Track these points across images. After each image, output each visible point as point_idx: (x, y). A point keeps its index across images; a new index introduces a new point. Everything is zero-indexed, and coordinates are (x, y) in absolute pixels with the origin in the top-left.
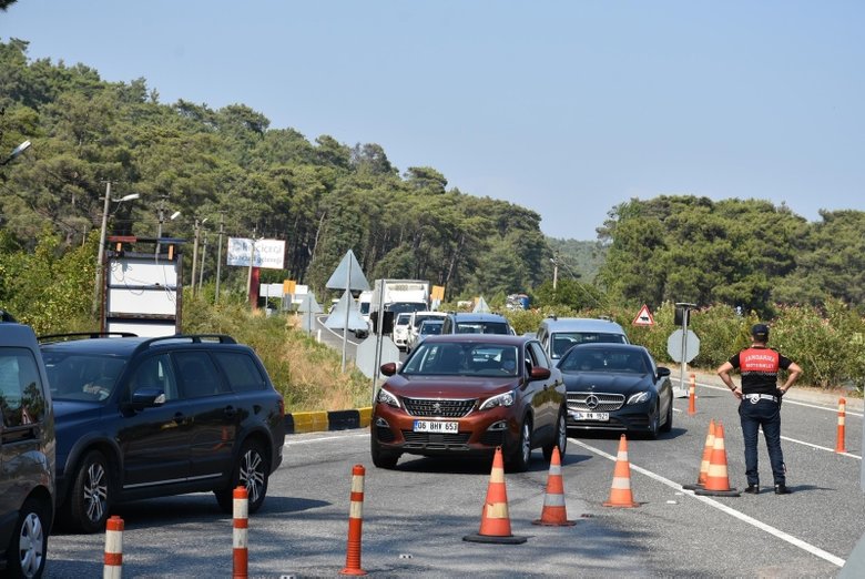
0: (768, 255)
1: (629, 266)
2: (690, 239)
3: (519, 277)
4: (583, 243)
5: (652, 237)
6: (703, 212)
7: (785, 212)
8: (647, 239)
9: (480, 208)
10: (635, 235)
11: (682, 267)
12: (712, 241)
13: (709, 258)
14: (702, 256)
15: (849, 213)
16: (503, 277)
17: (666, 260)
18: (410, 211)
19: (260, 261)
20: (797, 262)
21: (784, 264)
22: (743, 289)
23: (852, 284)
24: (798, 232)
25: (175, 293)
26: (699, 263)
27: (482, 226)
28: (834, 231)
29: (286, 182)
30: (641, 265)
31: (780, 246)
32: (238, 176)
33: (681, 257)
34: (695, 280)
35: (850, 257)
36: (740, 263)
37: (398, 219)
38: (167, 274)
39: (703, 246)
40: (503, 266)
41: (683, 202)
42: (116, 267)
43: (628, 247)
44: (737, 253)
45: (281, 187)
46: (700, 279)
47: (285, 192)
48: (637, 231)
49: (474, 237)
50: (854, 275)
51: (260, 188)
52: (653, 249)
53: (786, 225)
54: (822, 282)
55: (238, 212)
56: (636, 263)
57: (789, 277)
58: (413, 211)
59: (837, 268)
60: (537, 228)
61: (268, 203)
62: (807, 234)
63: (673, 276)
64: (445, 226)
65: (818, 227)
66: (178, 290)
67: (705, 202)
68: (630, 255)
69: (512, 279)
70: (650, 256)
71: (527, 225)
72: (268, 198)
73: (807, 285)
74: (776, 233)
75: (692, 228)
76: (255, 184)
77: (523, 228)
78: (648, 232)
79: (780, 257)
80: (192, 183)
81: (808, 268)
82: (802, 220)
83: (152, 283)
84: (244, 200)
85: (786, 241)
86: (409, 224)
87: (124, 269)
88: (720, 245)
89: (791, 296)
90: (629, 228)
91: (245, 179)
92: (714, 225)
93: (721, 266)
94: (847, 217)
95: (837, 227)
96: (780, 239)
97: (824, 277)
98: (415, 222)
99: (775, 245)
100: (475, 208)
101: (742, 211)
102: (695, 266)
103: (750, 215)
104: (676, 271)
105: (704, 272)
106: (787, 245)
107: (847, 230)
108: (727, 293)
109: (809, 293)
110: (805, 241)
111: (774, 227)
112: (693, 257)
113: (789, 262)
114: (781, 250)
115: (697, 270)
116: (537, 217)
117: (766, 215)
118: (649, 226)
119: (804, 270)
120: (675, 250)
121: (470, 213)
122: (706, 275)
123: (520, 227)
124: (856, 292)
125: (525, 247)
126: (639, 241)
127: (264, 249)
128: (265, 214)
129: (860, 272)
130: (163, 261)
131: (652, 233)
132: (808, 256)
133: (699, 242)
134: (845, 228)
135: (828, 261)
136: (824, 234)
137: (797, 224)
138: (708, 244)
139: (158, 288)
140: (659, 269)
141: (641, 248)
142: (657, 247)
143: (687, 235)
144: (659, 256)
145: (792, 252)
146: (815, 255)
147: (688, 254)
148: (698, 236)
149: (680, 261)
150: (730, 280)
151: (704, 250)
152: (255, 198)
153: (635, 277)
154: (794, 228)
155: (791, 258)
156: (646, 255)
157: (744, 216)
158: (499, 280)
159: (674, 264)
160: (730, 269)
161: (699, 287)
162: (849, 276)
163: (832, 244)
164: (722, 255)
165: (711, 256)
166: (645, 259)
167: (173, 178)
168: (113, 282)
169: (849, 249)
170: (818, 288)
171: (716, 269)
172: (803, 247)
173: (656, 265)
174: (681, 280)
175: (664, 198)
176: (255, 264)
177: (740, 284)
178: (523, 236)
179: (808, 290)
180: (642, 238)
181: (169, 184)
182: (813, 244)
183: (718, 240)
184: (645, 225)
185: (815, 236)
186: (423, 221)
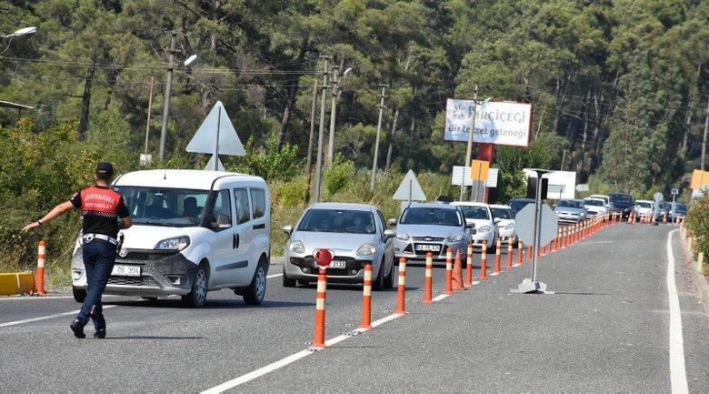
19: (494, 133)
29: (600, 17)
32: (527, 7)
45: (592, 24)
47: (598, 31)
51: (558, 26)
55: (524, 64)
61: (571, 49)
72: (571, 41)
76: (550, 20)
80: (386, 17)
84: (534, 44)
91: (536, 12)
127: (499, 116)
128: (566, 66)
152: (550, 41)
167: (358, 9)
176: (486, 138)
181: (352, 18)
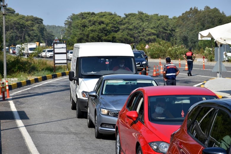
0: (112, 27)
1: (79, 33)
2: (95, 25)
3: (39, 37)
4: (51, 26)
5: (84, 25)
6: (98, 17)
7: (115, 15)
8: (83, 26)
9: (30, 19)
10: (80, 25)
11: (93, 33)
12: (101, 25)
13: (100, 30)
14: (98, 29)
15: (132, 14)
16: (35, 38)
17: (88, 31)
18: (11, 21)
20: (120, 28)
21: (116, 29)
22: (110, 37)
23: (135, 34)
24: (119, 20)
25: (66, 49)
26: (97, 31)
27: (31, 24)
28: (129, 19)
30: (82, 32)
31: (115, 24)
33: (93, 30)
34: (97, 36)
35: (134, 26)
36: (109, 30)
37: (8, 24)
38: (64, 45)
39: (98, 26)
40: (35, 34)
41: (87, 14)
42: (55, 45)
43: (78, 28)
44: (107, 28)
46: (98, 35)
48: (80, 24)
49: (29, 27)
50: (136, 31)
52: (85, 28)
53: (116, 18)
54: (127, 33)
56: (80, 32)
57: (118, 33)
58: (12, 21)
59: (131, 30)
60: (42, 23)
62: (122, 21)
63: (91, 35)
64: (21, 25)
65: (124, 19)
66: (66, 48)
67: (93, 14)
68: (79, 30)
69: (37, 38)
70: (84, 30)
71: (40, 23)
73: (123, 35)
74: (114, 21)
75: (95, 22)
77: (39, 23)
78: (83, 23)
79: (115, 28)
81: (123, 30)
82: (120, 17)
83: (62, 47)
85: (117, 23)
86: (11, 25)
87: (57, 45)
88: (103, 26)
89: (119, 38)
90: (78, 23)
92: (101, 21)
93: (103, 31)
94: (132, 15)
95: (130, 18)
96: (115, 23)
97: (128, 32)
98: (13, 24)
99: (114, 24)
100: (29, 19)
101: (104, 15)
102: (97, 32)
103: (106, 16)
104: (92, 34)
105: (99, 33)
106: (117, 24)
107: (132, 19)
108: (106, 39)
109: (124, 37)
110: (122, 23)
111: (113, 19)
112: (96, 30)
113: (118, 29)
114: (115, 26)
115: (97, 33)
116: (42, 20)
117: (111, 16)
118: (83, 22)
119: (122, 31)
120: (91, 28)
121: (27, 21)
122: (100, 34)
123: (38, 23)
124: (136, 36)
125: (40, 29)
126: (81, 26)
129: (137, 30)
130: (64, 43)
131: (84, 24)
132: (122, 27)
133: (97, 25)
134: (132, 18)
135: (128, 28)
136: (126, 20)
137: (119, 18)
138: (100, 26)
139: (63, 48)
140: (87, 33)
141: (82, 28)
142: (86, 27)
143: (94, 24)
144: (87, 30)
145: (118, 26)
146: (125, 26)
147: (94, 29)
148: (97, 24)
149: (92, 31)
150: (106, 35)
151: (99, 27)
153: (80, 36)
154: (119, 19)
155: (118, 27)
156: (83, 30)
157: (104, 17)
158: (34, 38)
159: (91, 32)
160: (106, 32)
161: (98, 37)
162: (134, 32)
163: (129, 23)
164: (104, 28)
165: (101, 29)
166: (83, 31)
168: (55, 47)
169: (134, 24)
170: (126, 35)
171: (102, 32)
172: (121, 24)
173: (86, 32)
174: (93, 36)
175: (82, 13)
177: (109, 36)
178: (39, 26)
179: (123, 36)
180: (82, 25)
182: (124, 23)
183: (102, 24)
184: (82, 22)
185: (124, 21)
186: (15, 24)
